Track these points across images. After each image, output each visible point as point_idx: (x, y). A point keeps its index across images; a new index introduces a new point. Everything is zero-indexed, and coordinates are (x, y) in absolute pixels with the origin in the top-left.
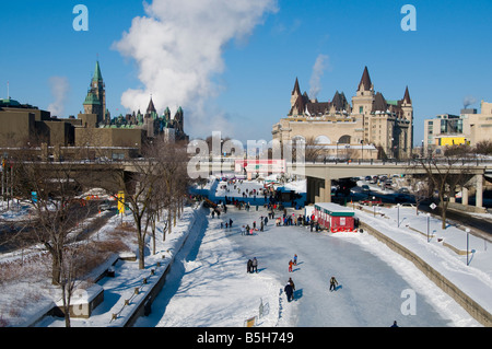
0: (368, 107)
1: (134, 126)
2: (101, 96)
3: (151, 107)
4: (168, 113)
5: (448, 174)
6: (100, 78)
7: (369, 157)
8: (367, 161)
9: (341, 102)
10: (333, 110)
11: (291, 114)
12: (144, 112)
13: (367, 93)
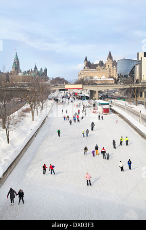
0: (111, 65)
1: (30, 75)
2: (18, 65)
3: (36, 68)
4: (42, 70)
5: (137, 88)
6: (17, 58)
7: (111, 83)
8: (110, 84)
9: (101, 64)
10: (99, 67)
11: (84, 68)
12: (33, 70)
13: (110, 60)
